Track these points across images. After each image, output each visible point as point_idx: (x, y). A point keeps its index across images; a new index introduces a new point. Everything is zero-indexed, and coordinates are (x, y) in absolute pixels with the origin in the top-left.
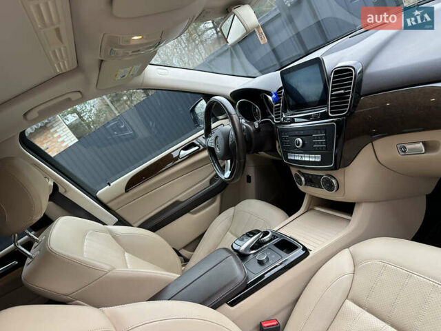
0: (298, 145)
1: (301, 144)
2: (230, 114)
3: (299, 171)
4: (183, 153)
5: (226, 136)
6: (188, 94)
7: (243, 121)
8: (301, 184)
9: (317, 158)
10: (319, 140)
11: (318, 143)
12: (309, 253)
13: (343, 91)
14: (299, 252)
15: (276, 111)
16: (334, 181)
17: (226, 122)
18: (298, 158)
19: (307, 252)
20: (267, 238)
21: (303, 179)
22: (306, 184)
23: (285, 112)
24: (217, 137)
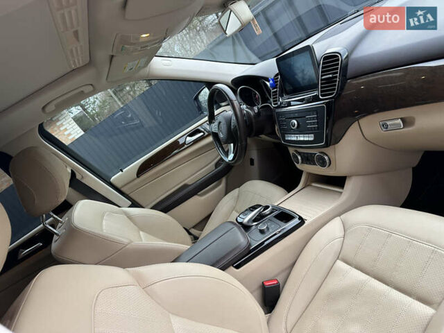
0: (294, 126)
1: (296, 126)
2: (231, 101)
3: (296, 151)
4: (189, 139)
5: (229, 121)
6: (192, 83)
7: (244, 107)
8: (298, 163)
9: (310, 138)
10: (311, 120)
11: (311, 124)
12: (304, 222)
13: (331, 76)
14: (296, 221)
15: (273, 95)
16: (326, 158)
17: (229, 108)
18: (294, 139)
19: (302, 221)
20: (267, 211)
21: (299, 158)
22: (302, 163)
23: (282, 96)
24: (220, 123)
